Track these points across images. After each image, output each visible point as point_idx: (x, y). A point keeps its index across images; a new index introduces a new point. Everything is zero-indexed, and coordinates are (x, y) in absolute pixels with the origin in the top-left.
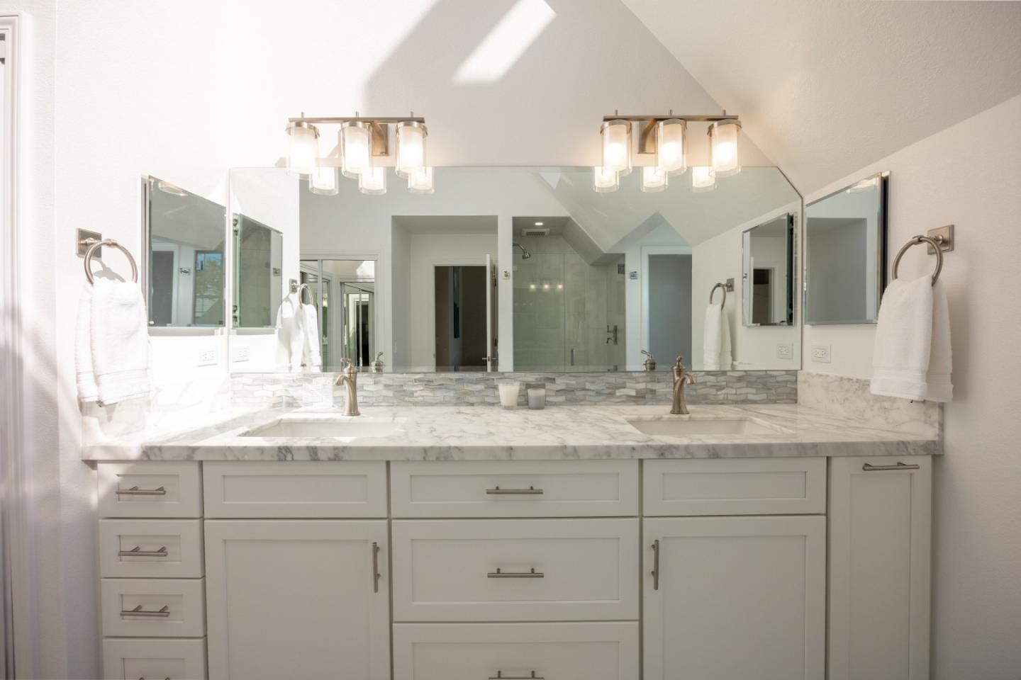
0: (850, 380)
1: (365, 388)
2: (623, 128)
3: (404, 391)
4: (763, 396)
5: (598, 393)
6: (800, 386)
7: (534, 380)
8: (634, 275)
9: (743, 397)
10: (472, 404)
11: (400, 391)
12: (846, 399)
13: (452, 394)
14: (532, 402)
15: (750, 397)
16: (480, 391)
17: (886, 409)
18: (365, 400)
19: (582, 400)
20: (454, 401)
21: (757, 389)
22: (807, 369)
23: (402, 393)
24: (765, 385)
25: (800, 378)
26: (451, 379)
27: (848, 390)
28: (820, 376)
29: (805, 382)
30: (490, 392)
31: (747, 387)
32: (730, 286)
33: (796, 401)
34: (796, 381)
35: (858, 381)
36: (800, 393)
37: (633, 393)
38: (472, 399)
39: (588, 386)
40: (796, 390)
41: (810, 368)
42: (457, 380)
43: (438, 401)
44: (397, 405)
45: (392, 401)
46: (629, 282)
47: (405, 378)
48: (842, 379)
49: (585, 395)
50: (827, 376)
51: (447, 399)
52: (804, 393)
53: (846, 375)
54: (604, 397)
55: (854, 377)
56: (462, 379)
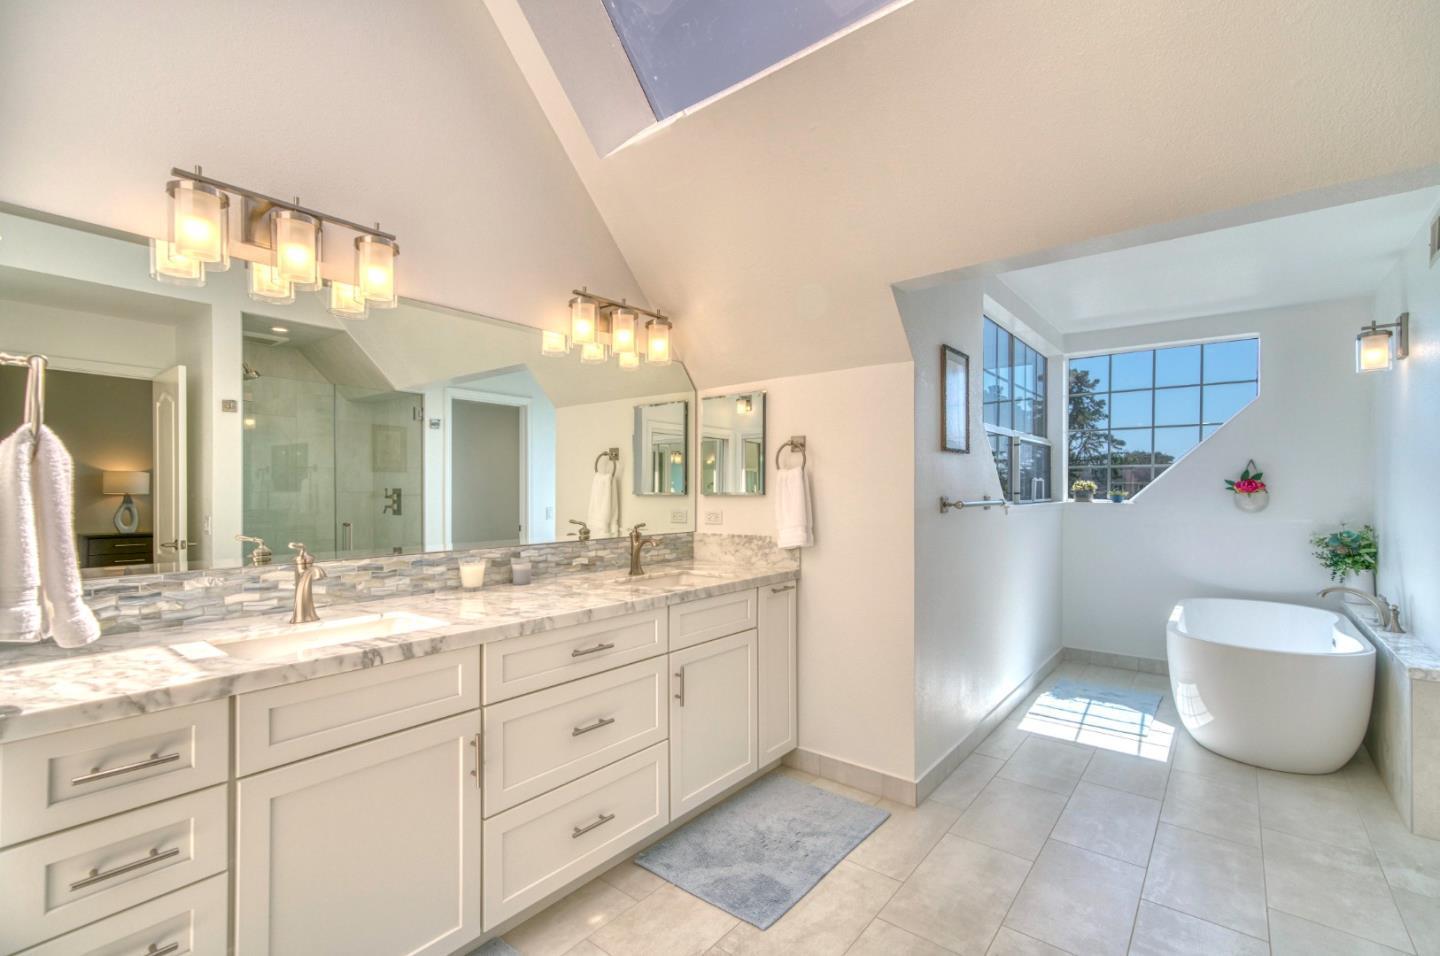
0: (739, 536)
1: (281, 586)
2: (592, 307)
3: (342, 584)
4: (674, 555)
5: (558, 564)
6: (695, 545)
7: (498, 556)
8: (435, 424)
9: (662, 558)
10: (433, 591)
11: (337, 585)
12: (737, 551)
13: (407, 581)
14: (516, 578)
15: (667, 557)
16: (442, 574)
17: (766, 554)
18: (282, 603)
19: (544, 573)
20: (410, 589)
21: (671, 550)
22: (701, 530)
23: (340, 587)
24: (675, 545)
25: (696, 538)
26: (404, 562)
27: (738, 544)
28: (714, 535)
29: (701, 541)
30: (451, 574)
31: (665, 548)
32: (614, 455)
33: (692, 557)
34: (692, 542)
35: (746, 536)
36: (696, 550)
37: (586, 561)
38: (431, 585)
39: (550, 558)
40: (692, 548)
41: (702, 529)
42: (414, 563)
43: (389, 592)
44: (331, 605)
45: (324, 600)
46: (428, 432)
47: (345, 566)
48: (733, 536)
49: (547, 567)
50: (721, 535)
51: (402, 587)
52: (700, 551)
53: (736, 534)
54: (562, 567)
55: (743, 534)
56: (421, 561)
